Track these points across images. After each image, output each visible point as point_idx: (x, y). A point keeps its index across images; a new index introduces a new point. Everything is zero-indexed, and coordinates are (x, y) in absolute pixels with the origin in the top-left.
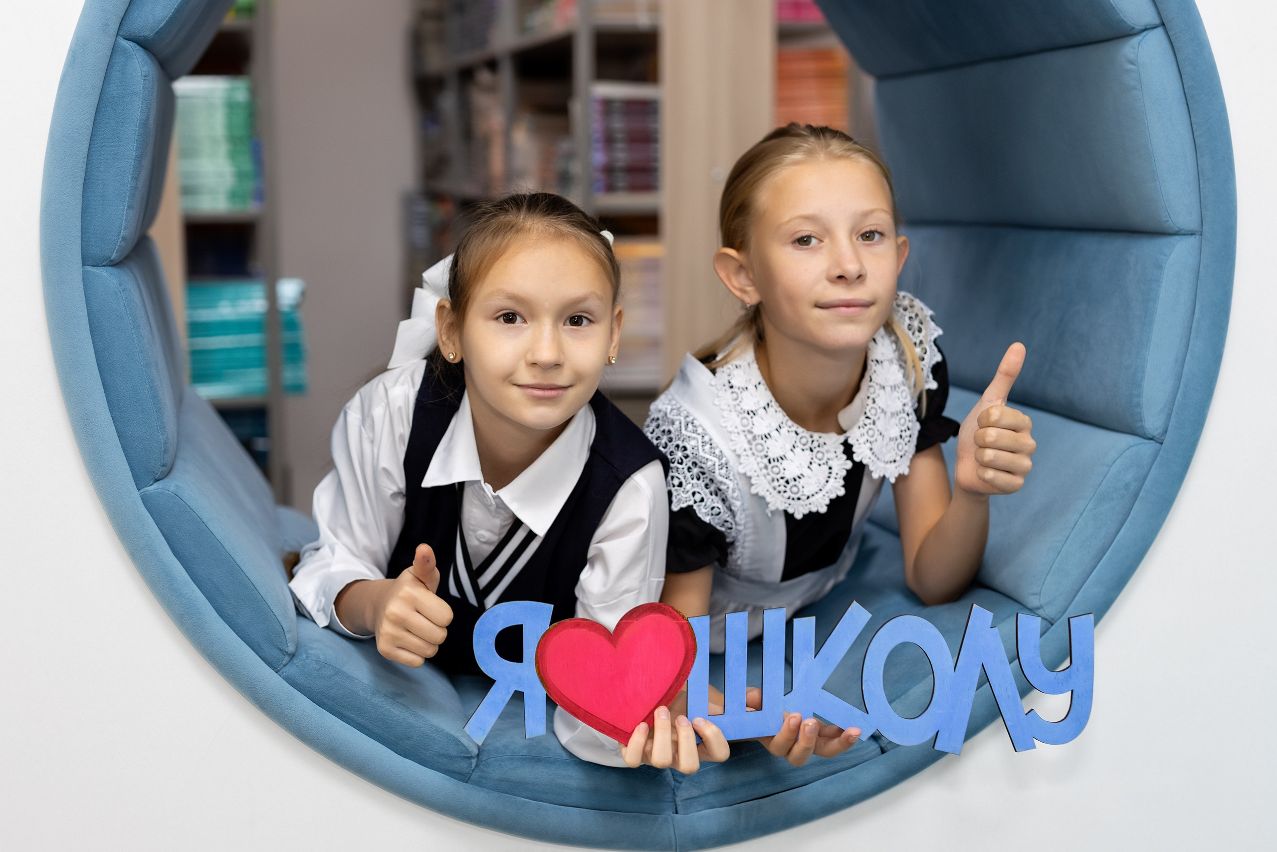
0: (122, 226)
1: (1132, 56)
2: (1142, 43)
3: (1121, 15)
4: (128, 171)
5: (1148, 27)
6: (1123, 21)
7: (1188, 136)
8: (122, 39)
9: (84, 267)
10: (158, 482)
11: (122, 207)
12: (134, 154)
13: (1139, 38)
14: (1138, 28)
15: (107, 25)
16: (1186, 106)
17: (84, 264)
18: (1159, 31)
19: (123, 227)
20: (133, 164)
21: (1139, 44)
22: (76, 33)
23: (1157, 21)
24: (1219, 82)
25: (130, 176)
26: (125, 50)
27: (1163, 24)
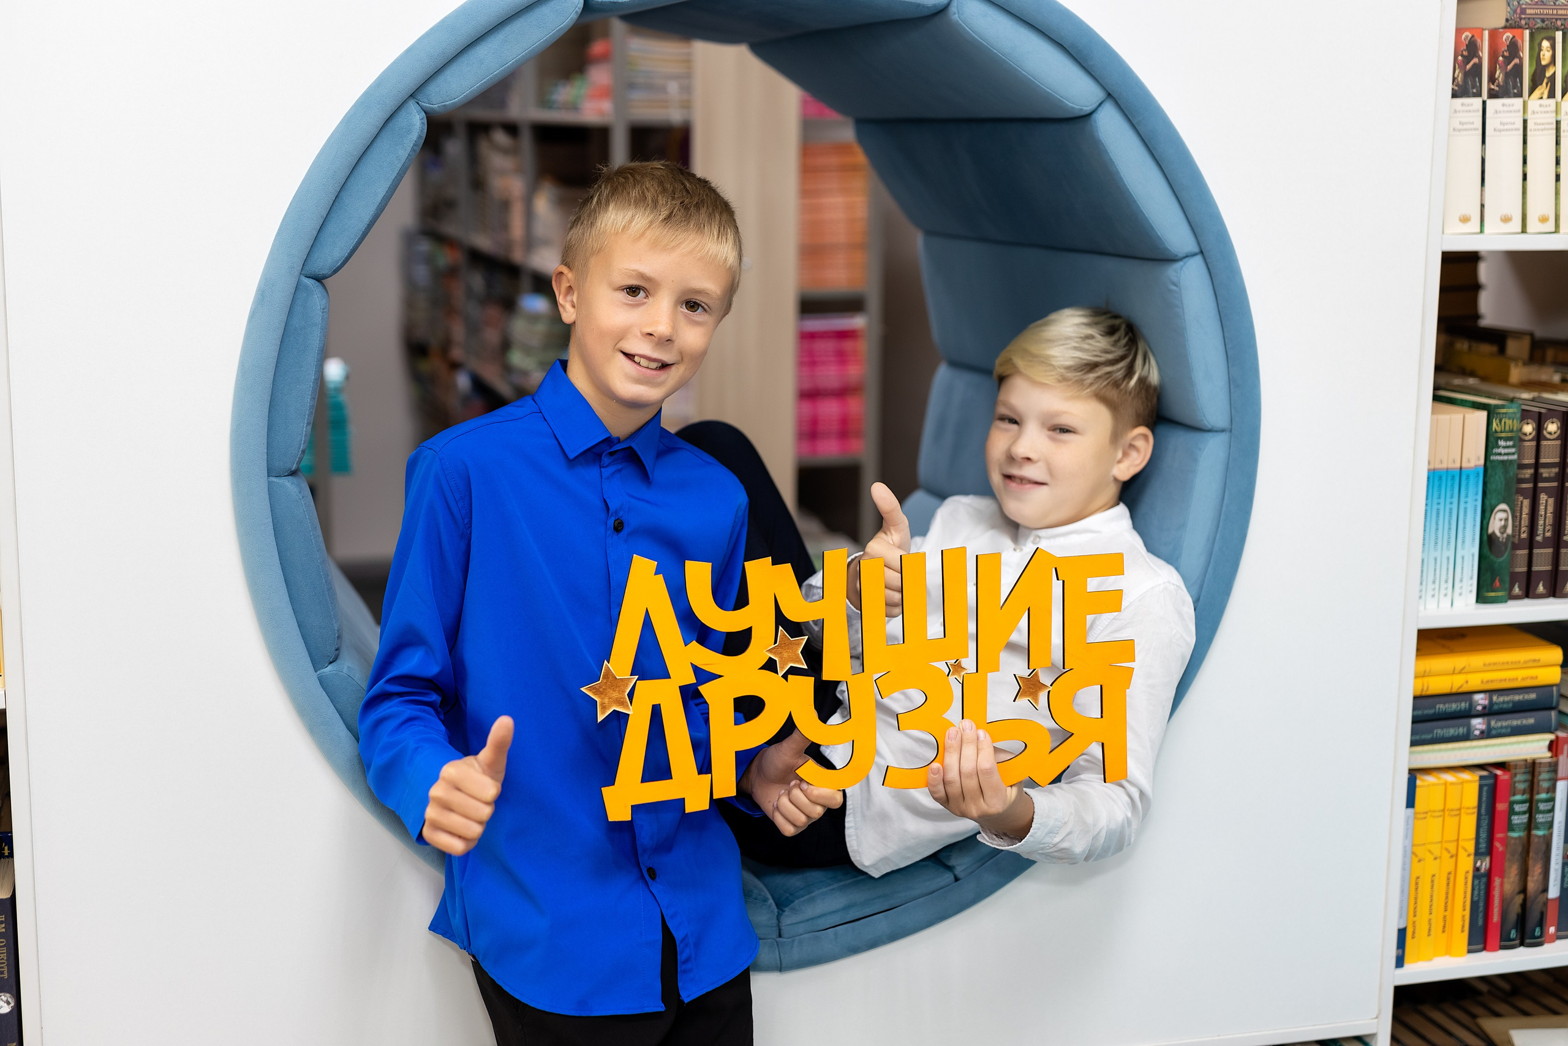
0: (301, 441)
1: (1175, 279)
2: (1184, 268)
3: (1166, 244)
4: (307, 393)
5: (1189, 255)
6: (1168, 249)
7: (1221, 347)
8: (304, 277)
9: (270, 478)
10: (332, 664)
11: (302, 425)
12: (313, 377)
13: (1181, 263)
14: (1181, 255)
15: (293, 267)
16: (1219, 322)
17: (269, 476)
18: (1199, 258)
19: (303, 442)
20: (312, 386)
21: (1181, 270)
22: (264, 274)
23: (1196, 249)
24: (1248, 302)
25: (309, 397)
26: (306, 287)
27: (1202, 252)
